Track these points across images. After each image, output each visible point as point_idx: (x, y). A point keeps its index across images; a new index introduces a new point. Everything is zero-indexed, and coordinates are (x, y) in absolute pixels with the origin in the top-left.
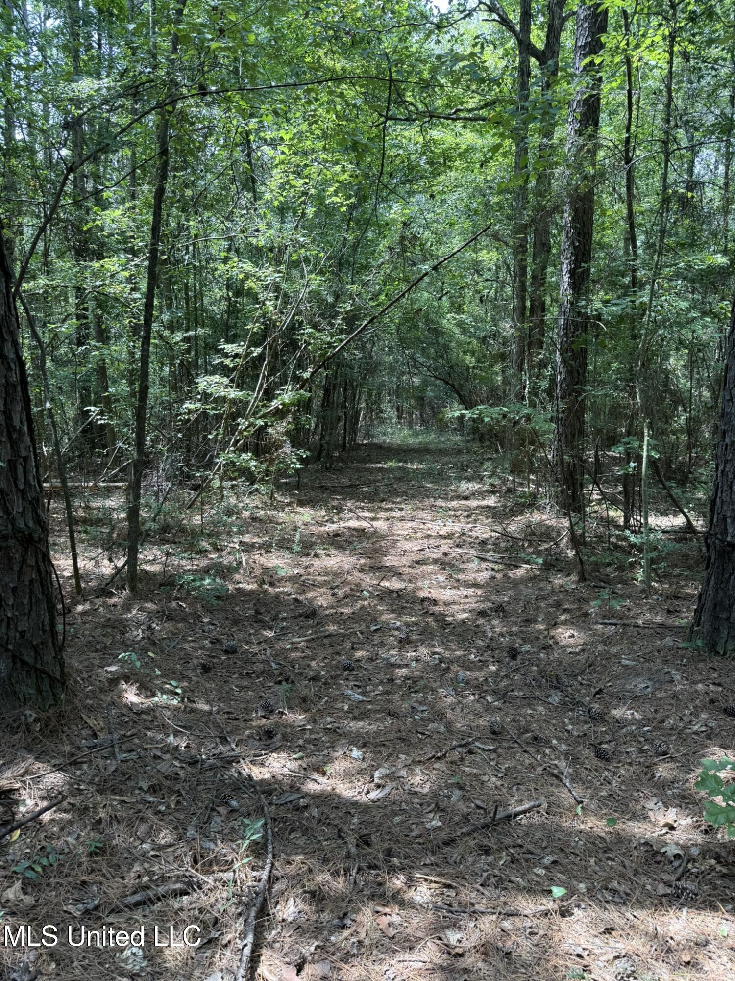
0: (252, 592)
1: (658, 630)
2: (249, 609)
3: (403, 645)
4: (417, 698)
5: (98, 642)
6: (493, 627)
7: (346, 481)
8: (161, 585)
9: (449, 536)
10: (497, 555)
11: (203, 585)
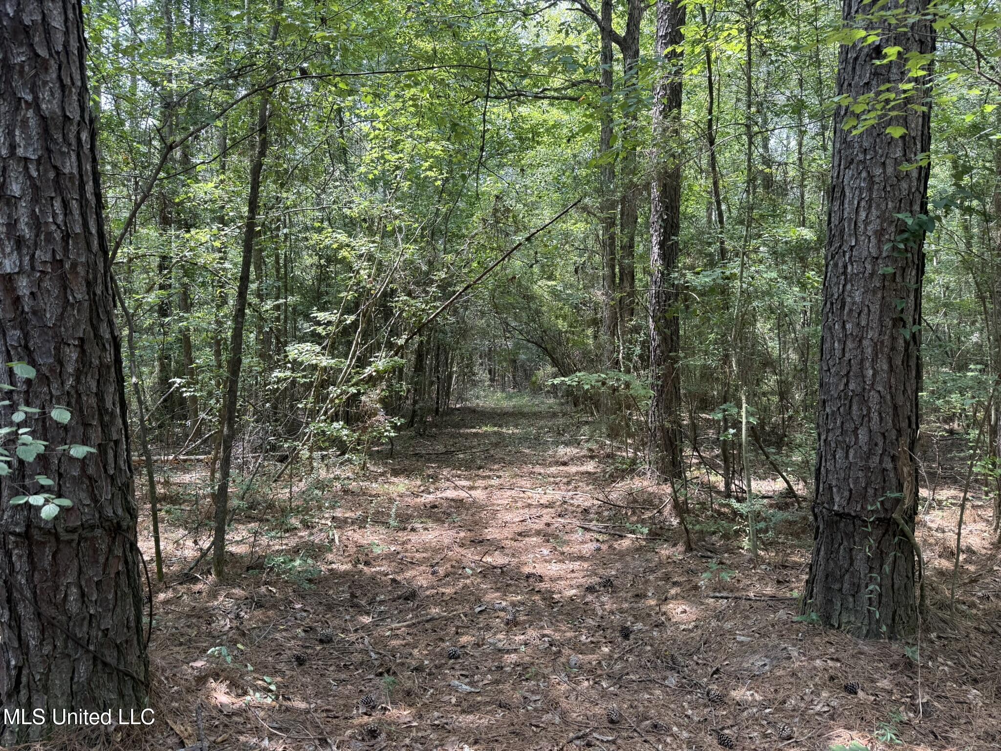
0: (346, 573)
1: (770, 603)
2: (343, 592)
3: (511, 627)
4: (528, 686)
5: (182, 635)
6: (602, 604)
7: (441, 448)
8: (248, 569)
9: (550, 505)
10: (601, 525)
11: (294, 567)
